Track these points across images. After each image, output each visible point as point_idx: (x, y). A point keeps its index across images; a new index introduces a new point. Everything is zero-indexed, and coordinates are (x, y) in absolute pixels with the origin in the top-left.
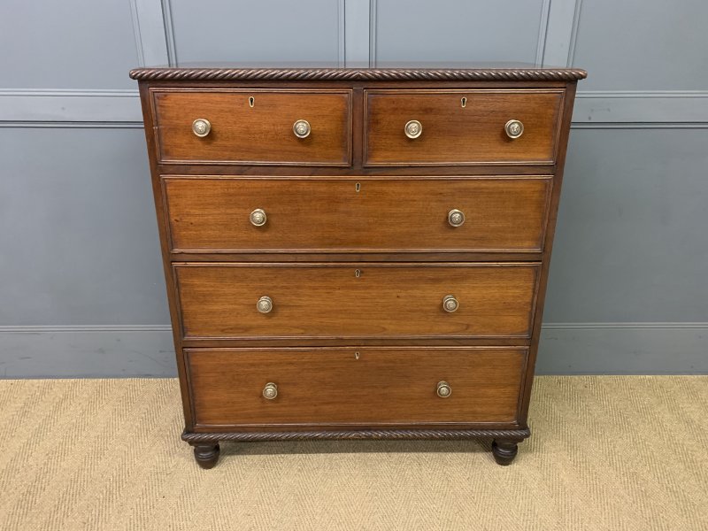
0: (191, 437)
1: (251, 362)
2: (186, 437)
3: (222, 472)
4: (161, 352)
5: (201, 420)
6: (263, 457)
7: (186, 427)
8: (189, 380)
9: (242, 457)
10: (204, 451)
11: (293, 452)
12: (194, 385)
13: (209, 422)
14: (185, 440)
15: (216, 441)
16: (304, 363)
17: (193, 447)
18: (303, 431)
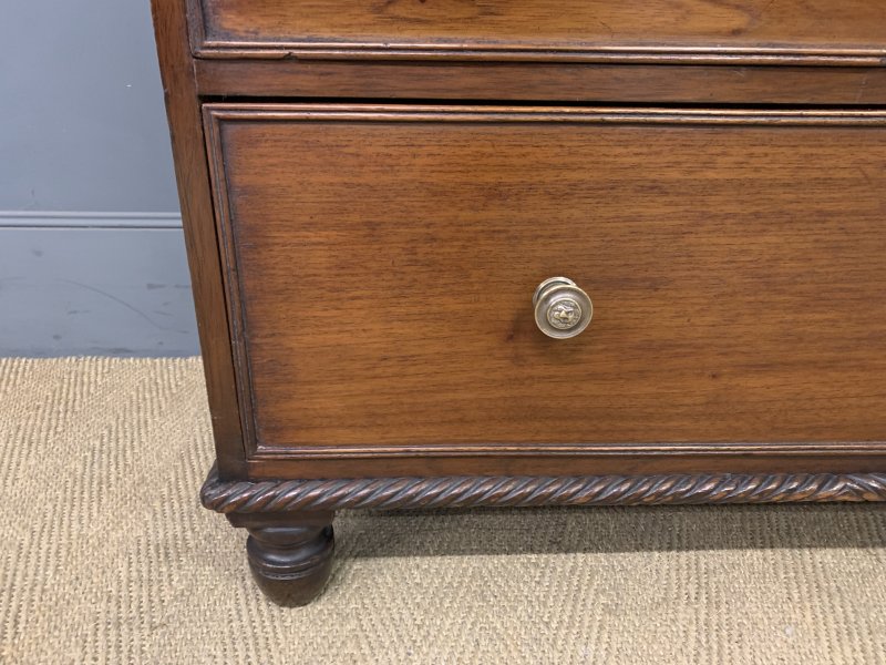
0: (238, 493)
1: (491, 178)
2: (216, 494)
3: (345, 618)
4: (150, 286)
5: (276, 431)
6: (472, 562)
7: (218, 459)
8: (228, 264)
9: (401, 561)
10: (287, 546)
11: (558, 545)
12: (249, 284)
13: (303, 436)
14: (216, 506)
15: (328, 510)
16: (715, 187)
17: (244, 533)
18: (651, 476)
